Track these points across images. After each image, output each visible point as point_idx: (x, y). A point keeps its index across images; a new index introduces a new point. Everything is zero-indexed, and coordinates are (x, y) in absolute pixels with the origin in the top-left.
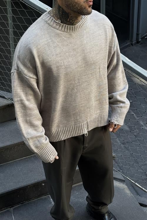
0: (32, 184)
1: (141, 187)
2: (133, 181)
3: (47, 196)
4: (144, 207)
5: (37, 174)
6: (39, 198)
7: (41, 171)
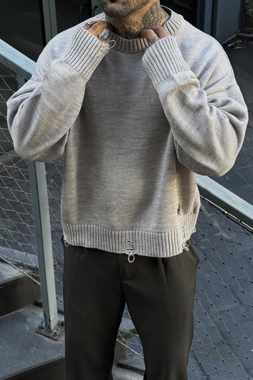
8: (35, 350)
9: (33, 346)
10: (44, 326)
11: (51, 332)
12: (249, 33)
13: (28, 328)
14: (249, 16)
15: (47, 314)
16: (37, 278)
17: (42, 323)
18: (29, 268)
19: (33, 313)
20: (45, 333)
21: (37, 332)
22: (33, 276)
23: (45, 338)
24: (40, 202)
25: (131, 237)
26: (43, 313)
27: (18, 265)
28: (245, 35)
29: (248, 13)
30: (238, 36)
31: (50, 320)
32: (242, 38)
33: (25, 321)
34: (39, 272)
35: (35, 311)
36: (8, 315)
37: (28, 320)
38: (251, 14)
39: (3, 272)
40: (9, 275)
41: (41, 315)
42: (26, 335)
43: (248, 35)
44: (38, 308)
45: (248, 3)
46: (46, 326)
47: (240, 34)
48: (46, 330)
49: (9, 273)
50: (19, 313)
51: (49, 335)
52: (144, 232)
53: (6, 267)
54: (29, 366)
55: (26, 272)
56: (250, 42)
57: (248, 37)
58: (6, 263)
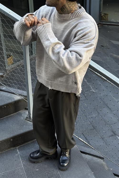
0: (3, 141)
1: (83, 141)
2: (77, 137)
3: (15, 147)
4: (86, 154)
5: (7, 133)
6: (9, 149)
7: (10, 130)
8: (25, 127)
9: (24, 125)
10: (28, 117)
11: (31, 119)
12: (103, 22)
13: (22, 118)
14: (102, 16)
15: (29, 112)
16: (26, 99)
17: (27, 116)
18: (24, 96)
19: (24, 112)
20: (28, 120)
21: (25, 120)
22: (25, 99)
23: (29, 122)
24: (28, 71)
25: (51, 83)
26: (28, 112)
27: (20, 95)
28: (101, 23)
29: (101, 15)
30: (99, 23)
31: (30, 114)
32: (101, 24)
33: (21, 116)
34: (27, 97)
35: (25, 112)
36: (16, 113)
37: (22, 115)
38: (103, 16)
39: (14, 98)
40: (17, 98)
41: (27, 113)
42: (22, 121)
43: (102, 23)
44: (26, 110)
45: (101, 12)
46: (29, 117)
47: (100, 23)
48: (29, 119)
49: (16, 98)
50: (19, 112)
51: (30, 120)
52: (56, 82)
53: (16, 96)
54: (23, 132)
55: (22, 97)
56: (104, 25)
57: (103, 24)
58: (16, 94)
